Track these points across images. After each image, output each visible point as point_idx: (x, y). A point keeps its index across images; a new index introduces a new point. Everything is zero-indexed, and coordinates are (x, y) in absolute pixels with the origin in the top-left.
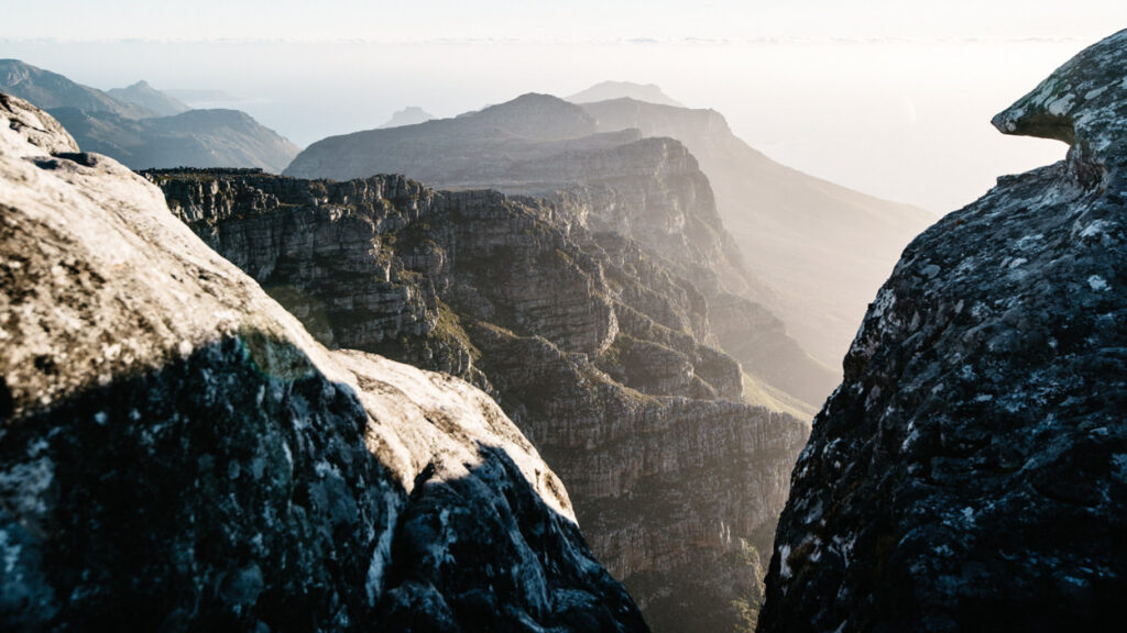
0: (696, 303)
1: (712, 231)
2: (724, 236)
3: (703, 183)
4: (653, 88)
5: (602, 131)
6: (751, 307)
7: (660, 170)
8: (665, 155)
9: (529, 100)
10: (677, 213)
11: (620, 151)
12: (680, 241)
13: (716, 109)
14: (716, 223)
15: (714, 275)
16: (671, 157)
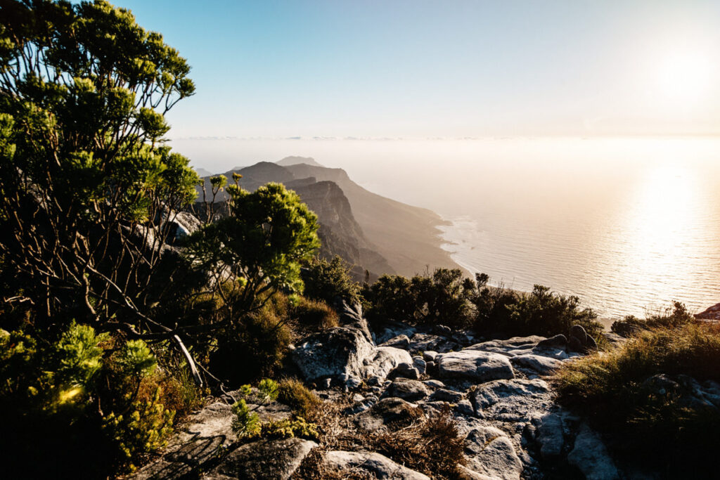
0: (356, 252)
1: (350, 222)
2: (355, 223)
3: (345, 200)
4: (311, 159)
5: (295, 178)
6: (373, 253)
7: (328, 195)
8: (329, 188)
9: (262, 165)
10: (335, 214)
11: (310, 187)
12: (340, 226)
13: (343, 168)
14: (352, 218)
15: (357, 241)
16: (332, 190)
